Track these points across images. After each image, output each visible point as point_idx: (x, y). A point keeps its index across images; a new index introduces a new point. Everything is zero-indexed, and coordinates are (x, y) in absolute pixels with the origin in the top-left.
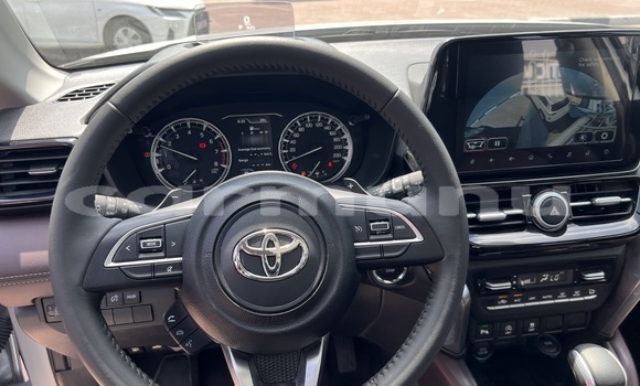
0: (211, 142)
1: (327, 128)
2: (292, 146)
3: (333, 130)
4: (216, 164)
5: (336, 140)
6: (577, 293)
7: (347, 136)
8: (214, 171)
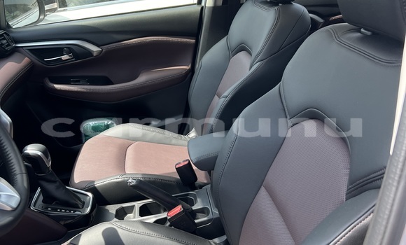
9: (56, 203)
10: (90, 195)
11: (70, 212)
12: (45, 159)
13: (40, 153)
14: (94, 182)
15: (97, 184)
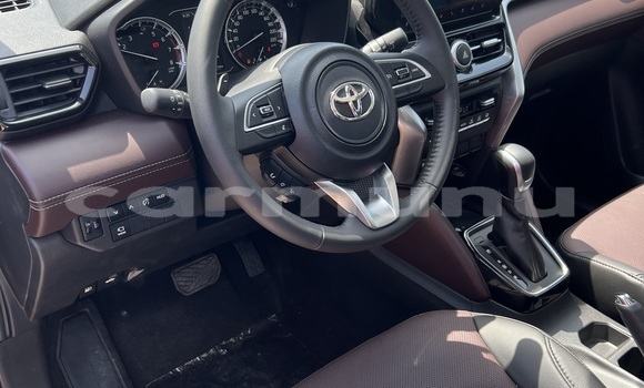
0: (163, 40)
1: (261, 14)
2: (235, 35)
3: (266, 15)
4: (171, 62)
5: (270, 24)
6: (479, 118)
7: (280, 19)
8: (171, 70)
9: (505, 249)
10: (565, 270)
11: (512, 275)
12: (519, 178)
13: (516, 164)
14: (595, 253)
15: (596, 261)
